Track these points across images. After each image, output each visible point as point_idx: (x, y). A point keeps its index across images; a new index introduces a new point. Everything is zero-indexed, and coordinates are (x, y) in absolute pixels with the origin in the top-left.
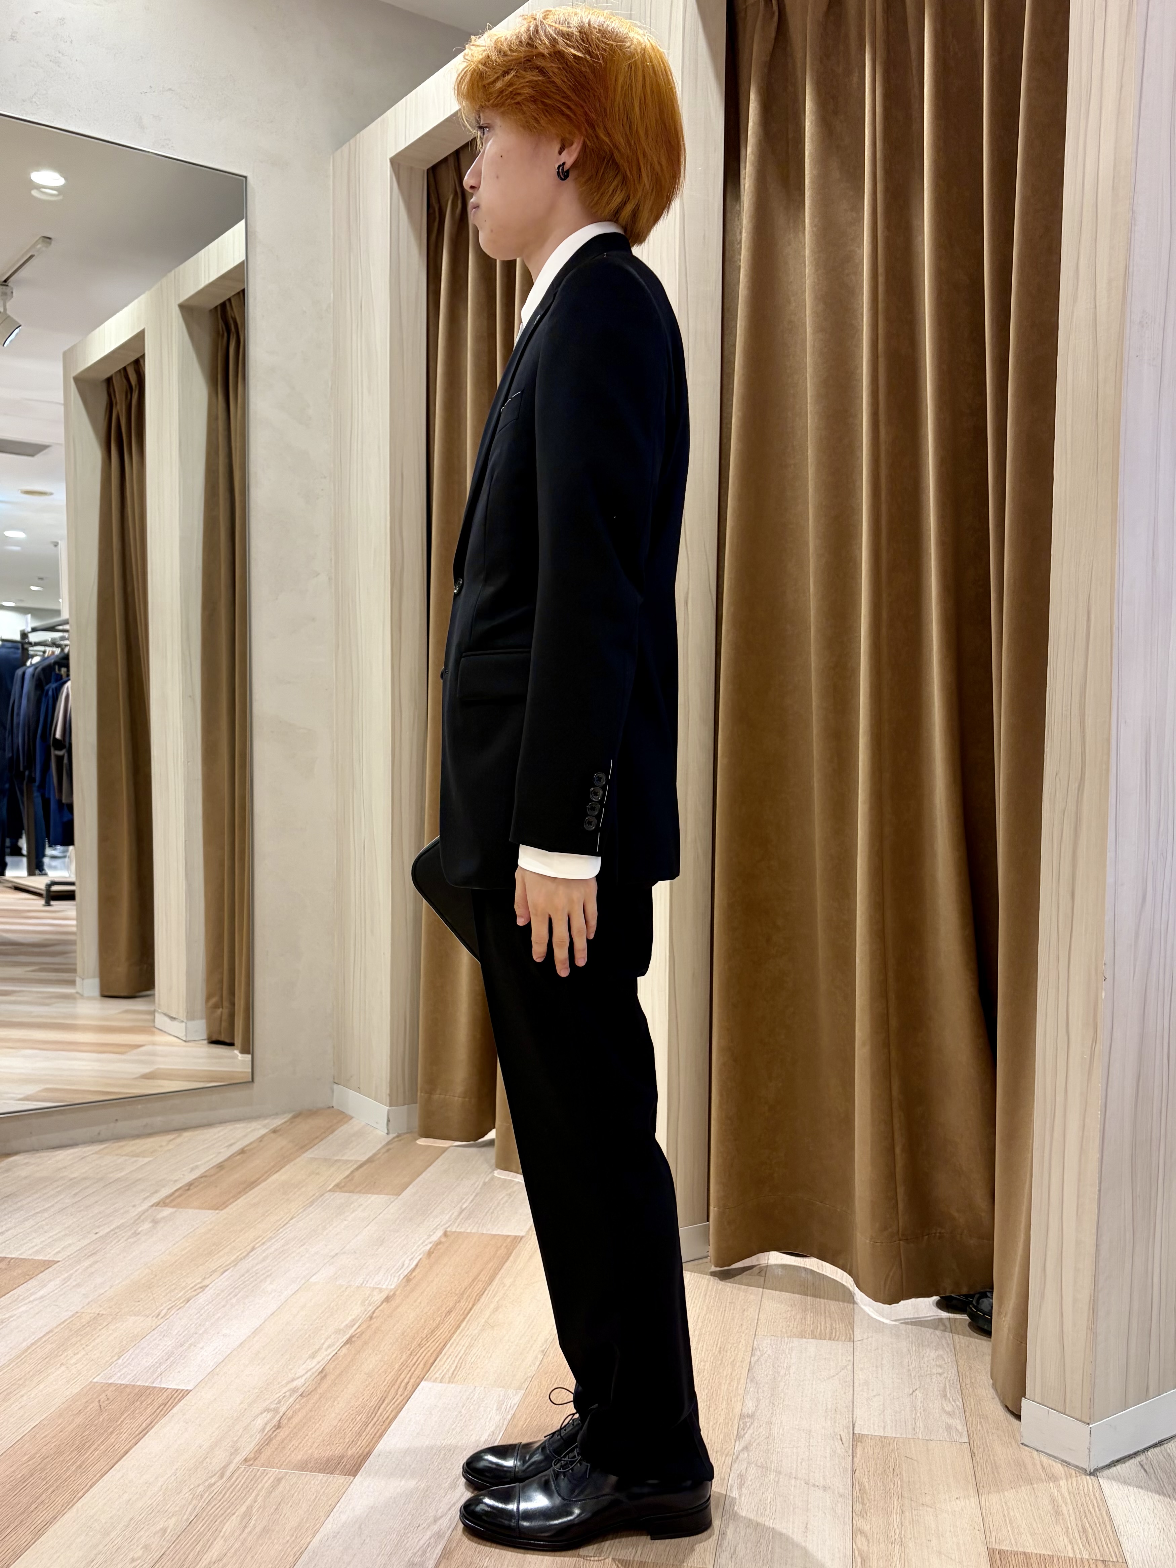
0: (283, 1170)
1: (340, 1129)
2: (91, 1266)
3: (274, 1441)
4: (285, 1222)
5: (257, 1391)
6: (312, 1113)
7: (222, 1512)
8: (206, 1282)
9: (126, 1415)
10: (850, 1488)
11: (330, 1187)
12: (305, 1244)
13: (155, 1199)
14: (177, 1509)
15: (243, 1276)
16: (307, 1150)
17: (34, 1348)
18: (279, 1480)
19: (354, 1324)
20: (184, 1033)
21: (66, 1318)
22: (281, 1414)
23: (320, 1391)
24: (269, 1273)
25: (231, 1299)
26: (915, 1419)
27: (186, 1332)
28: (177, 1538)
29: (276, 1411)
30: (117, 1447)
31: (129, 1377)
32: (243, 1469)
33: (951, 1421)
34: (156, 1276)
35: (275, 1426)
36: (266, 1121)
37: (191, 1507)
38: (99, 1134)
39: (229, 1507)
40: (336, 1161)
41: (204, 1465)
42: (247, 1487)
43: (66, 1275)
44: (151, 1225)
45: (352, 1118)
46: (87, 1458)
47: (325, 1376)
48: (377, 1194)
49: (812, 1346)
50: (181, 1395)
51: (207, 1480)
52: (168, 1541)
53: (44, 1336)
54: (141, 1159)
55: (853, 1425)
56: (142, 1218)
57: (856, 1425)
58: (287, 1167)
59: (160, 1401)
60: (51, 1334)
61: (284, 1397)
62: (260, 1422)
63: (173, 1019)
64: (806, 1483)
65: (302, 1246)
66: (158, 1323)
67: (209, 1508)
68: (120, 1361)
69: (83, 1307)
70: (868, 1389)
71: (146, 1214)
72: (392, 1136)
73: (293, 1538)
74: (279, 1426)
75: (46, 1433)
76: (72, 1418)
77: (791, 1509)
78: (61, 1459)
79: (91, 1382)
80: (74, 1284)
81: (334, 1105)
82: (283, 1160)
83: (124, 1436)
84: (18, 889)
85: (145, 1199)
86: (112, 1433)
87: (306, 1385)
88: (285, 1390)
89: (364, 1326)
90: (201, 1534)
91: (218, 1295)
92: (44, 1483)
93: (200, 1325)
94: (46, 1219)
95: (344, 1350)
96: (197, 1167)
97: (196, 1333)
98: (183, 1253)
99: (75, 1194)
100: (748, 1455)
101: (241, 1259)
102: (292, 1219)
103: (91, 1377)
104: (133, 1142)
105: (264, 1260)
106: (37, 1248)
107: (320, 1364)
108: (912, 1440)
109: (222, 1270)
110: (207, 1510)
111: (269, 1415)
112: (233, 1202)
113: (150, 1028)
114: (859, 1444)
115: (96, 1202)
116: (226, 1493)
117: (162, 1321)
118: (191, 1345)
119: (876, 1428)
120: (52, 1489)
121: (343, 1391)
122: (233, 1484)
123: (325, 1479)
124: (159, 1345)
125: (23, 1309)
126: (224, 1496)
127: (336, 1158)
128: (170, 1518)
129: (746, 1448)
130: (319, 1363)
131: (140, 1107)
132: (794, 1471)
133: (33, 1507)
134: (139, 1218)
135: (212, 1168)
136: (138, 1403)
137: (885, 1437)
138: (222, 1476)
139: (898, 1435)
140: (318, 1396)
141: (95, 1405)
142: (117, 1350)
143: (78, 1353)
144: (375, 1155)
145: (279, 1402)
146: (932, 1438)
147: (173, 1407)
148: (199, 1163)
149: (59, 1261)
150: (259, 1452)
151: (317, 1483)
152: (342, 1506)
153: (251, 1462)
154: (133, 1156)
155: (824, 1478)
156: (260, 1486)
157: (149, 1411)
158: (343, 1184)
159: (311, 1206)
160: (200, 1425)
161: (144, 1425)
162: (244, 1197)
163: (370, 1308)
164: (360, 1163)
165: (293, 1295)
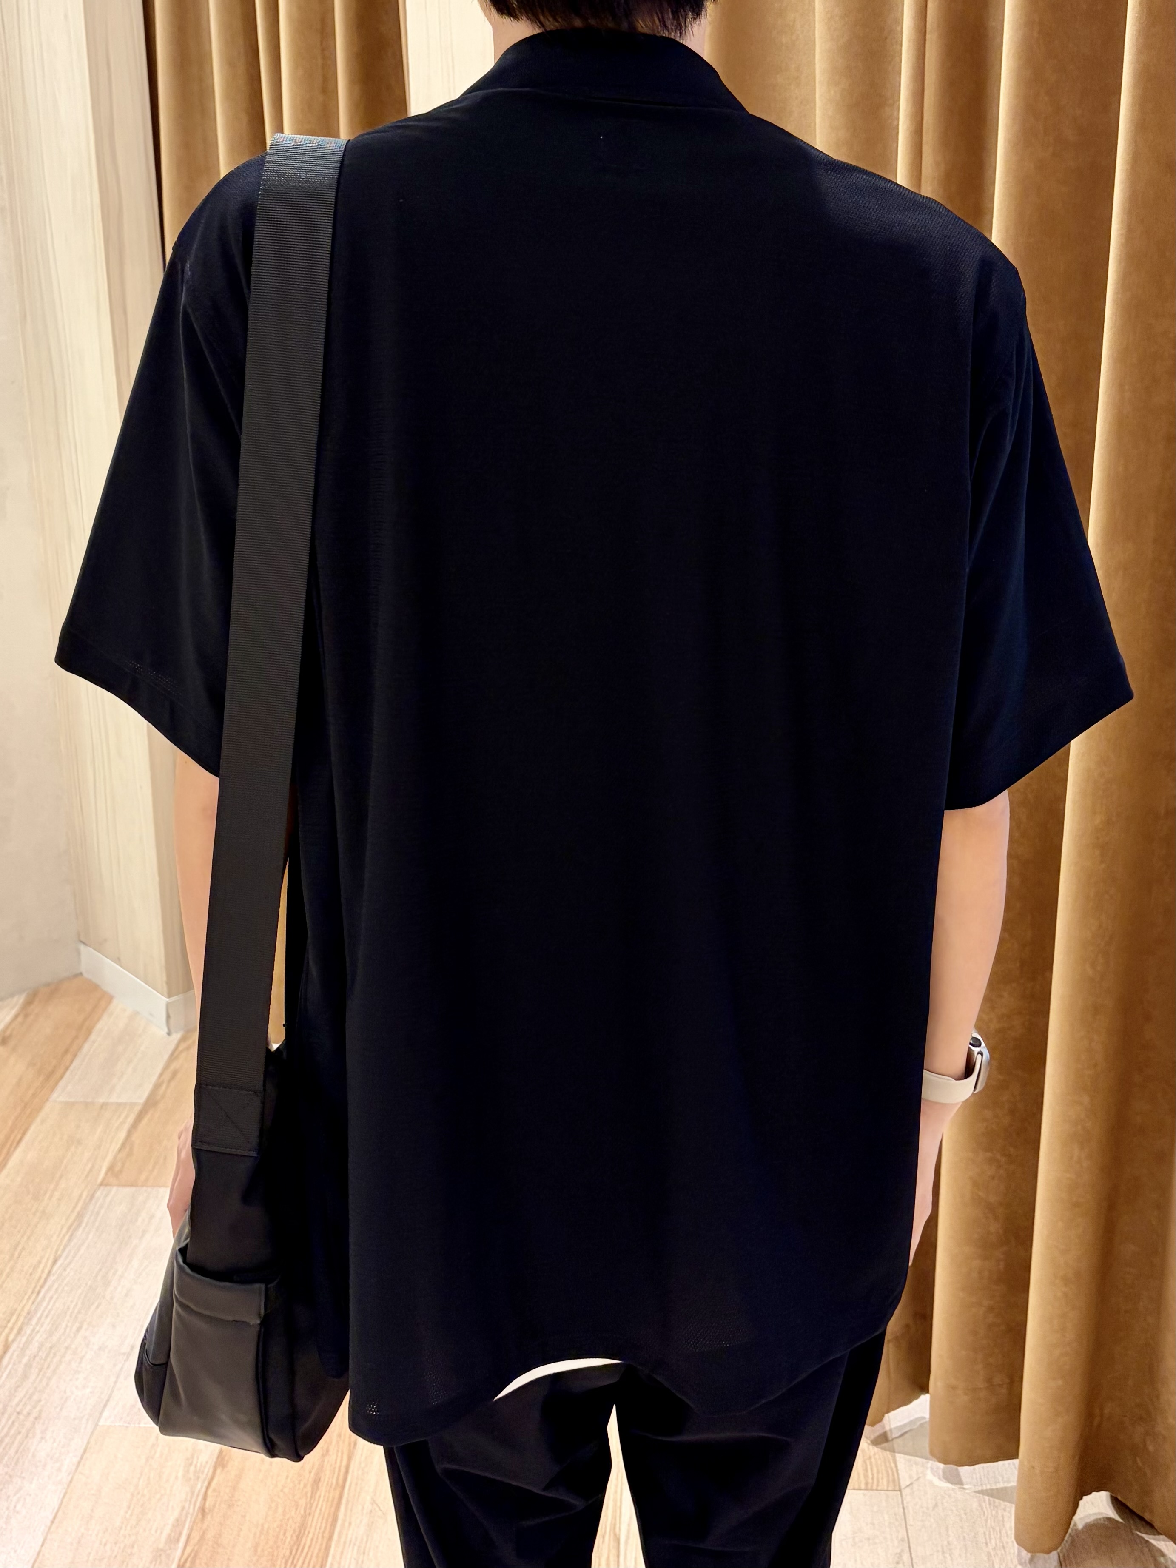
0: (28, 1137)
1: (99, 1026)
4: (46, 1271)
11: (103, 1174)
19: (180, 1534)
40: (104, 1106)
45: (111, 999)
58: (33, 1128)
65: (79, 1329)
72: (177, 1036)
81: (85, 975)
82: (24, 1113)
89: (196, 1536)
102: (55, 1261)
105: (25, 1377)
127: (101, 1100)
144: (157, 1086)
158: (119, 1165)
159: (79, 1225)
164: (137, 1109)
165: (79, 1463)
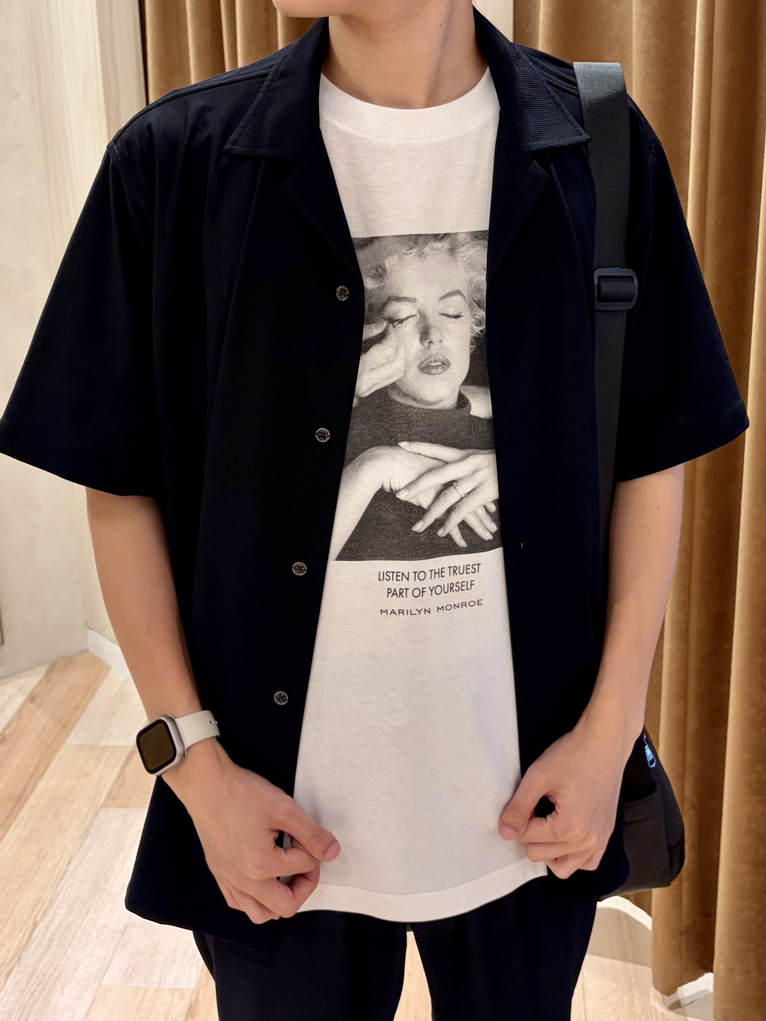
0: (50, 769)
4: (64, 869)
6: (66, 663)
11: (103, 799)
15: (30, 981)
16: (70, 730)
40: (104, 748)
45: (110, 669)
58: (53, 764)
81: (89, 649)
101: (24, 948)
102: (70, 862)
105: (48, 947)
127: (102, 744)
158: (115, 792)
159: (87, 836)
165: (88, 1012)
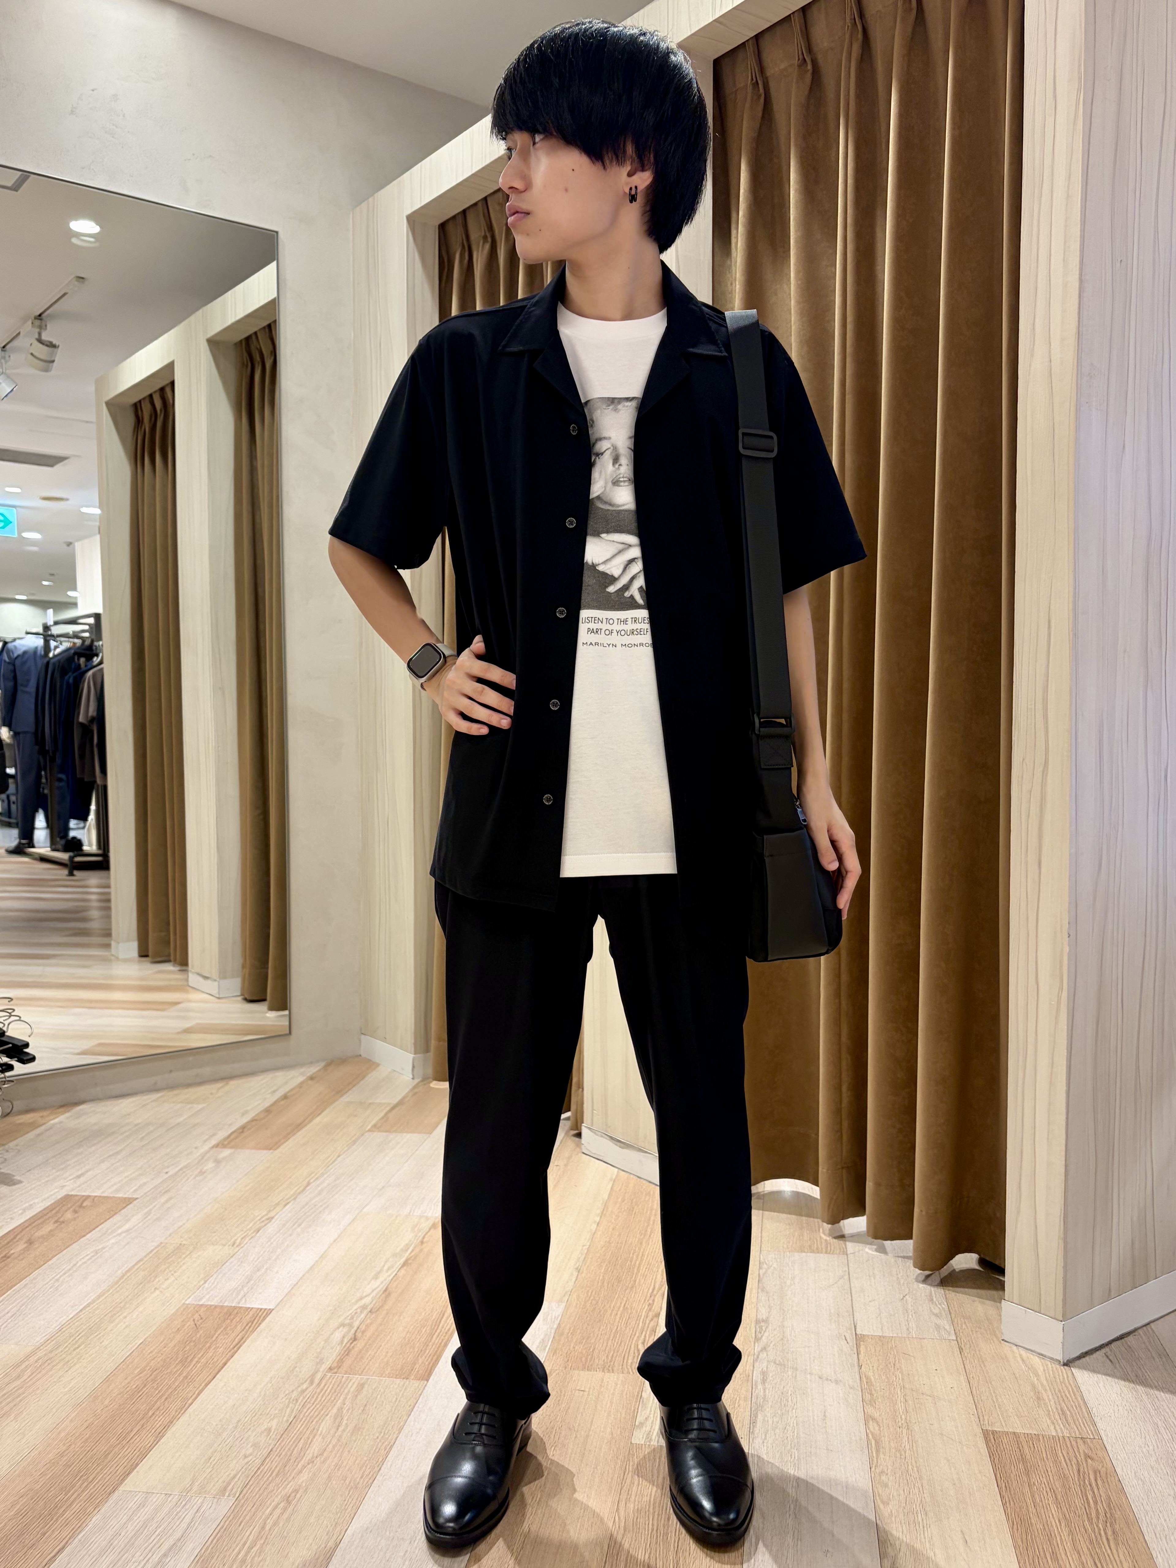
0: (324, 1113)
1: (369, 1076)
2: (167, 1201)
3: (352, 1352)
4: (334, 1159)
5: (331, 1308)
6: (343, 1061)
7: (316, 1414)
8: (271, 1214)
9: (219, 1332)
10: (858, 1381)
11: (369, 1127)
12: (353, 1179)
13: (214, 1142)
14: (277, 1412)
15: (303, 1207)
16: (342, 1095)
17: (128, 1274)
18: (362, 1386)
19: (408, 1249)
20: (217, 991)
21: (152, 1248)
22: (355, 1328)
23: (386, 1307)
24: (326, 1205)
25: (296, 1229)
26: (907, 1321)
27: (261, 1258)
28: (281, 1437)
29: (350, 1325)
30: (215, 1359)
31: (216, 1299)
32: (328, 1377)
33: (938, 1322)
34: (226, 1209)
35: (351, 1339)
36: (302, 1070)
37: (289, 1410)
38: (156, 1083)
39: (322, 1410)
40: (370, 1104)
41: (295, 1373)
42: (335, 1392)
43: (146, 1210)
44: (214, 1165)
45: (378, 1065)
46: (191, 1370)
47: (389, 1294)
48: (411, 1133)
49: (811, 1259)
50: (265, 1314)
51: (299, 1386)
52: (273, 1440)
53: (136, 1264)
54: (195, 1106)
55: (855, 1327)
56: (206, 1158)
57: (858, 1327)
58: (327, 1110)
59: (248, 1318)
60: (142, 1263)
61: (356, 1313)
62: (338, 1335)
63: (206, 978)
64: (820, 1378)
65: (351, 1180)
66: (235, 1251)
67: (305, 1410)
68: (206, 1285)
69: (166, 1238)
70: (864, 1296)
71: (208, 1155)
72: (416, 1081)
73: (382, 1434)
74: (355, 1339)
75: (152, 1349)
76: (172, 1335)
77: (810, 1399)
78: (168, 1371)
79: (184, 1304)
80: (155, 1217)
81: (362, 1054)
82: (322, 1105)
83: (221, 1350)
84: (43, 859)
85: (205, 1141)
86: (209, 1347)
87: (374, 1302)
88: (355, 1307)
89: (417, 1250)
90: (301, 1433)
91: (284, 1225)
92: (157, 1392)
93: (272, 1252)
94: (120, 1160)
95: (403, 1272)
96: (246, 1112)
97: (270, 1259)
98: (247, 1188)
99: (143, 1138)
100: (767, 1355)
101: (299, 1193)
102: (339, 1156)
103: (183, 1299)
104: (186, 1091)
105: (319, 1193)
106: (115, 1187)
107: (384, 1284)
108: (907, 1339)
109: (284, 1203)
110: (303, 1413)
111: (345, 1330)
112: (285, 1142)
113: (185, 987)
114: (862, 1343)
115: (162, 1145)
116: (317, 1397)
117: (237, 1249)
118: (267, 1269)
119: (875, 1329)
120: (164, 1398)
121: (406, 1307)
122: (322, 1390)
123: (402, 1383)
124: (238, 1270)
125: (113, 1241)
126: (316, 1399)
127: (370, 1101)
128: (273, 1419)
129: (764, 1349)
130: (382, 1282)
131: (191, 1059)
132: (808, 1368)
133: (150, 1414)
134: (203, 1158)
135: (262, 1112)
136: (229, 1321)
137: (884, 1337)
138: (312, 1383)
139: (895, 1335)
140: (385, 1312)
141: (191, 1323)
142: (202, 1276)
143: (168, 1279)
144: (404, 1098)
145: (352, 1318)
146: (924, 1337)
147: (260, 1324)
148: (249, 1108)
149: (137, 1198)
150: (341, 1361)
151: (396, 1387)
152: (420, 1406)
153: (335, 1370)
154: (188, 1103)
155: (835, 1373)
156: (346, 1391)
157: (239, 1328)
158: (379, 1125)
159: (354, 1145)
160: (286, 1339)
161: (237, 1340)
162: (295, 1137)
163: (420, 1234)
164: (392, 1106)
165: (350, 1223)
